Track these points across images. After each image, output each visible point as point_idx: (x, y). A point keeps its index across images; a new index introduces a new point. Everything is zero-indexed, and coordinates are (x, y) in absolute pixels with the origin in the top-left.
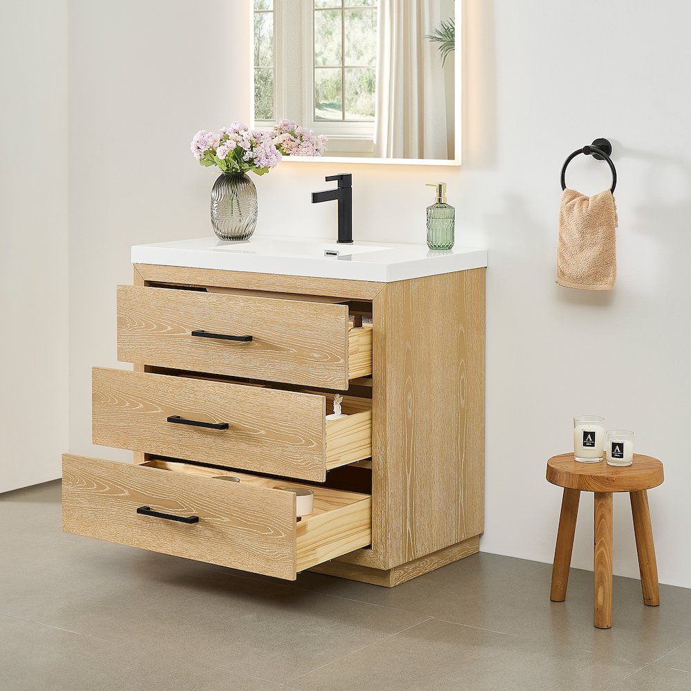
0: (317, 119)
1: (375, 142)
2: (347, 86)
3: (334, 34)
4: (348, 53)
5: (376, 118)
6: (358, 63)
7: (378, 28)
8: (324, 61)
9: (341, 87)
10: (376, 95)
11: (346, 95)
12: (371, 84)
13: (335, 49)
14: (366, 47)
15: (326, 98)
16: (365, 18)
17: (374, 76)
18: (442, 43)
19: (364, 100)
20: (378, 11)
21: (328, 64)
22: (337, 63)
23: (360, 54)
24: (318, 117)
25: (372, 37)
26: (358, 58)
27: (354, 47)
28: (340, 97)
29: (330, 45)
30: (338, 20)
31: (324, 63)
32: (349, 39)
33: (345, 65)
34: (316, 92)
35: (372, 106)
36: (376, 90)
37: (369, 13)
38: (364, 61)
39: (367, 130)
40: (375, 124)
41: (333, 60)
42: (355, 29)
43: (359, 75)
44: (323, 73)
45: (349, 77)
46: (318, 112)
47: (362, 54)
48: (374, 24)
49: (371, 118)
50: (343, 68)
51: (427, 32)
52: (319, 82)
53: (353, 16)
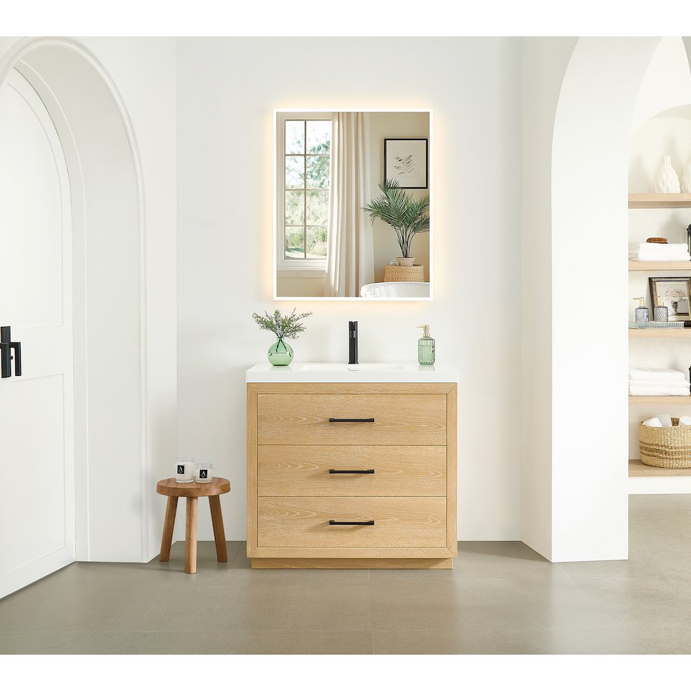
0: (287, 258)
1: (327, 271)
2: (308, 238)
3: (299, 205)
4: (309, 217)
5: (327, 257)
6: (315, 224)
7: (329, 202)
8: (292, 222)
9: (303, 238)
10: (327, 244)
11: (307, 243)
12: (324, 237)
13: (300, 215)
14: (321, 214)
15: (293, 245)
16: (320, 196)
17: (326, 231)
18: (372, 212)
19: (319, 246)
20: (330, 192)
21: (294, 224)
22: (301, 223)
23: (317, 218)
24: (287, 257)
25: (326, 208)
26: (316, 220)
27: (313, 213)
28: (303, 244)
29: (296, 212)
30: (302, 197)
31: (292, 223)
32: (309, 209)
33: (307, 224)
34: (286, 241)
35: (325, 250)
36: (328, 240)
37: (323, 193)
38: (320, 222)
39: (321, 264)
40: (327, 261)
41: (298, 221)
42: (314, 203)
43: (316, 231)
44: (291, 229)
45: (309, 232)
46: (288, 254)
47: (318, 218)
48: (327, 200)
49: (324, 257)
50: (305, 226)
51: (362, 205)
52: (288, 234)
53: (313, 194)
